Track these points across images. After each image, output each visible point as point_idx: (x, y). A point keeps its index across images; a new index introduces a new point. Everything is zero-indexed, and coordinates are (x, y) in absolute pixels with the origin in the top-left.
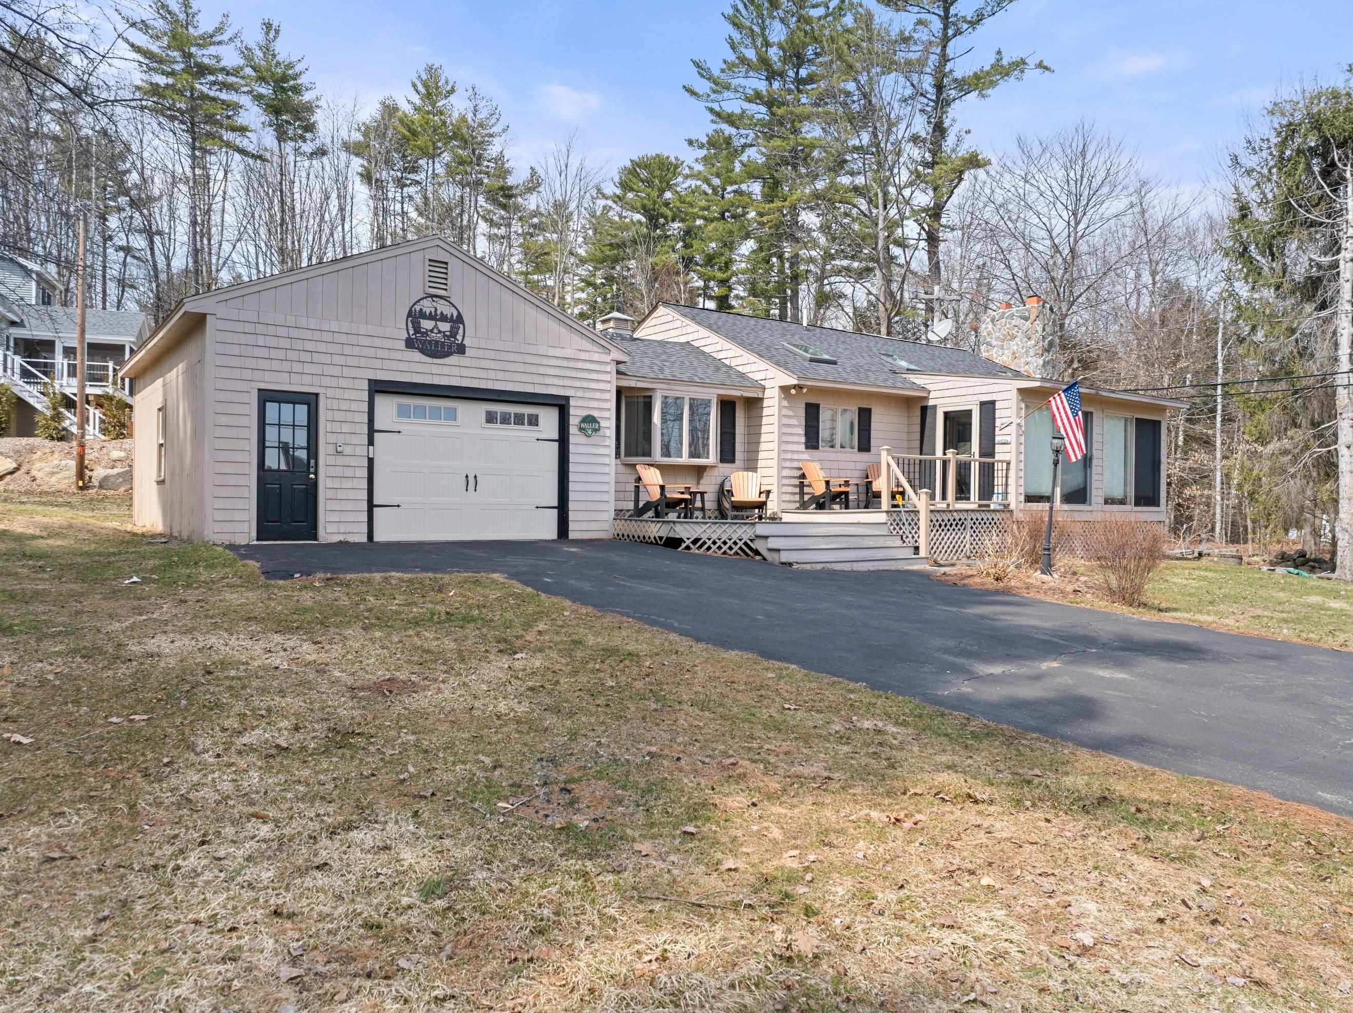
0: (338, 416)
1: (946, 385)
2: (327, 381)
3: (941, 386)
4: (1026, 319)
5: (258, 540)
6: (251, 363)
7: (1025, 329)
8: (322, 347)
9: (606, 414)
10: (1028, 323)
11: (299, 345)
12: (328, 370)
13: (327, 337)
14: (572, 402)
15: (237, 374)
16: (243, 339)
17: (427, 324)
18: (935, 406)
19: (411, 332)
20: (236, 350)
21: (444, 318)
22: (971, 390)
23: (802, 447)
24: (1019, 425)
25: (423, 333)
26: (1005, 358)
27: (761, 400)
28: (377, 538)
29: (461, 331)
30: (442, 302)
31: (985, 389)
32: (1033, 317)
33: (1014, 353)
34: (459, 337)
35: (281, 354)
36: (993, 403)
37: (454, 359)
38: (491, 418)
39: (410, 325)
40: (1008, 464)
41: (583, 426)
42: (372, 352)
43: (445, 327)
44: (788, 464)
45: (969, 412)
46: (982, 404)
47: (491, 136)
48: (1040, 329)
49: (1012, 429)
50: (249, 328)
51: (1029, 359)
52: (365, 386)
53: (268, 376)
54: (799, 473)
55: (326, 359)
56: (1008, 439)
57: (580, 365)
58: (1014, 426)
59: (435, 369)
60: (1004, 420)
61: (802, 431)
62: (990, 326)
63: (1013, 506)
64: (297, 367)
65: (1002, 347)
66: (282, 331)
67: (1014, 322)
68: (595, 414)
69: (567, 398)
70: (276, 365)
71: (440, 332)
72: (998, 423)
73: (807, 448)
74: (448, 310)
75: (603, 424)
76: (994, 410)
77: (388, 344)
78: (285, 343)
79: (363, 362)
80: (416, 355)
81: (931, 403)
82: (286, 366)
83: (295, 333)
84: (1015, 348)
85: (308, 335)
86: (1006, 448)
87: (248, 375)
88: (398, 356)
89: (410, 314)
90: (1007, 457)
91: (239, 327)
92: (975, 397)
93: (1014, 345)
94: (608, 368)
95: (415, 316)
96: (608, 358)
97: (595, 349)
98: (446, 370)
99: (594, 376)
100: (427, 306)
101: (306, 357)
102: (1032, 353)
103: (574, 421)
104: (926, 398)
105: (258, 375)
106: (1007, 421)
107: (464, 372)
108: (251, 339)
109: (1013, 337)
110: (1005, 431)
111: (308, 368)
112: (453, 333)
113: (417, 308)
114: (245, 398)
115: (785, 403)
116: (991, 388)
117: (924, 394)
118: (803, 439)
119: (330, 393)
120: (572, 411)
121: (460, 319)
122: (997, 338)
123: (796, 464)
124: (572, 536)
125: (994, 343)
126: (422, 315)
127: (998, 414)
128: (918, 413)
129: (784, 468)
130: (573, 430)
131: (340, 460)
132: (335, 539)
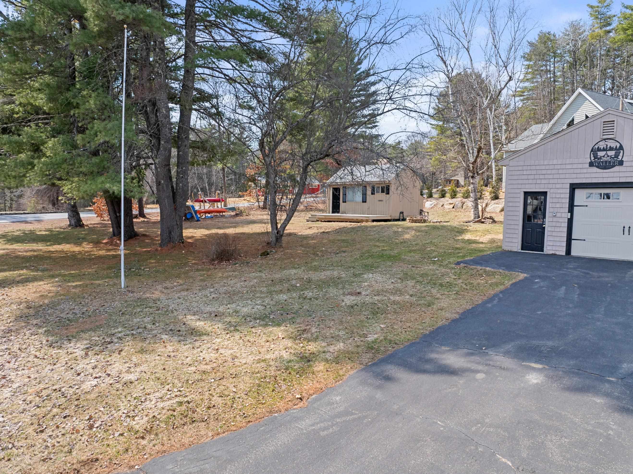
0: (555, 200)
2: (550, 186)
5: (522, 250)
6: (520, 182)
8: (549, 172)
11: (540, 172)
12: (551, 181)
13: (552, 167)
15: (515, 186)
16: (518, 173)
17: (600, 154)
19: (593, 158)
20: (515, 177)
21: (611, 149)
25: (599, 159)
28: (574, 253)
29: (621, 154)
30: (611, 141)
34: (620, 157)
35: (532, 177)
37: (616, 169)
39: (592, 155)
42: (572, 171)
43: (612, 153)
50: (520, 168)
52: (568, 186)
53: (527, 186)
55: (551, 177)
59: (605, 175)
64: (539, 181)
66: (534, 168)
70: (530, 181)
71: (608, 156)
74: (614, 145)
77: (580, 166)
78: (534, 172)
79: (567, 176)
80: (595, 169)
82: (534, 181)
83: (538, 167)
85: (543, 167)
87: (520, 186)
88: (585, 171)
89: (592, 150)
91: (517, 168)
95: (594, 151)
98: (611, 175)
100: (602, 145)
101: (542, 177)
105: (523, 186)
107: (621, 175)
108: (521, 173)
111: (543, 181)
112: (617, 156)
113: (596, 147)
114: (518, 195)
119: (552, 191)
121: (621, 148)
126: (599, 150)
131: (555, 219)
132: (551, 252)
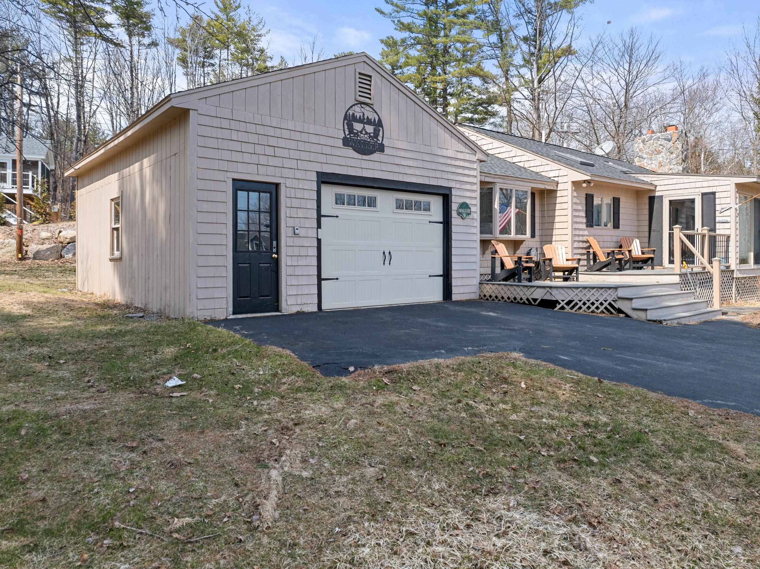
0: (296, 203)
1: (671, 182)
2: (286, 173)
3: (666, 182)
4: (669, 140)
5: (234, 313)
6: (226, 155)
7: (668, 147)
8: (282, 143)
9: (474, 202)
10: (671, 143)
11: (264, 140)
12: (288, 163)
13: (286, 134)
14: (454, 192)
15: (215, 165)
16: (220, 133)
17: (358, 126)
18: (662, 196)
19: (347, 133)
20: (213, 143)
21: (369, 122)
22: (693, 185)
23: (584, 226)
24: (736, 209)
25: (355, 134)
26: (653, 166)
27: (556, 191)
28: (324, 307)
29: (381, 133)
30: (368, 108)
31: (705, 184)
32: (674, 139)
33: (660, 163)
34: (380, 138)
35: (249, 148)
36: (714, 193)
37: (376, 156)
38: (399, 205)
39: (346, 127)
40: (729, 237)
41: (460, 211)
42: (318, 149)
43: (370, 129)
44: (577, 238)
45: (693, 201)
46: (703, 194)
47: (260, 36)
48: (680, 146)
49: (732, 212)
50: (225, 124)
51: (672, 167)
52: (314, 177)
53: (241, 167)
54: (585, 245)
55: (285, 154)
56: (728, 219)
57: (457, 163)
58: (733, 210)
59: (365, 164)
60: (723, 206)
61: (584, 214)
62: (641, 145)
63: (733, 267)
64: (263, 160)
65: (651, 159)
66: (251, 128)
67: (659, 143)
68: (468, 201)
69: (450, 189)
70: (247, 158)
71: (367, 133)
72: (718, 208)
73: (587, 226)
74: (371, 115)
75: (473, 209)
76: (715, 199)
77: (330, 141)
78: (253, 138)
79: (313, 157)
80: (350, 152)
81: (657, 194)
82: (254, 159)
83: (260, 130)
84: (661, 159)
85: (271, 132)
86: (727, 226)
87: (224, 166)
88: (338, 152)
89: (345, 118)
90: (727, 232)
91: (216, 122)
92: (697, 190)
93: (660, 158)
94: (475, 166)
95: (349, 119)
96: (475, 158)
97: (467, 151)
98: (371, 165)
99: (466, 172)
100: (358, 111)
101: (270, 151)
102: (674, 162)
103: (454, 207)
104: (654, 191)
105: (231, 166)
106: (728, 206)
107: (384, 167)
108: (226, 134)
109: (659, 152)
110: (725, 213)
111: (272, 161)
112: (376, 135)
113: (351, 112)
114: (221, 186)
115: (575, 194)
116: (711, 183)
117: (653, 188)
118: (584, 220)
119: (289, 183)
120: (454, 199)
121: (380, 123)
122: (647, 153)
123: (585, 239)
124: (455, 298)
125: (645, 156)
126: (354, 119)
127: (717, 201)
128: (647, 201)
129: (575, 241)
130: (454, 214)
131: (298, 241)
132: (294, 310)
